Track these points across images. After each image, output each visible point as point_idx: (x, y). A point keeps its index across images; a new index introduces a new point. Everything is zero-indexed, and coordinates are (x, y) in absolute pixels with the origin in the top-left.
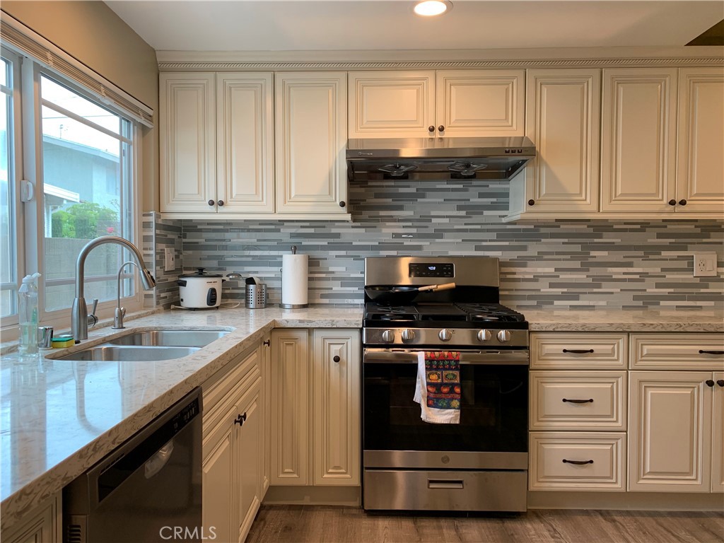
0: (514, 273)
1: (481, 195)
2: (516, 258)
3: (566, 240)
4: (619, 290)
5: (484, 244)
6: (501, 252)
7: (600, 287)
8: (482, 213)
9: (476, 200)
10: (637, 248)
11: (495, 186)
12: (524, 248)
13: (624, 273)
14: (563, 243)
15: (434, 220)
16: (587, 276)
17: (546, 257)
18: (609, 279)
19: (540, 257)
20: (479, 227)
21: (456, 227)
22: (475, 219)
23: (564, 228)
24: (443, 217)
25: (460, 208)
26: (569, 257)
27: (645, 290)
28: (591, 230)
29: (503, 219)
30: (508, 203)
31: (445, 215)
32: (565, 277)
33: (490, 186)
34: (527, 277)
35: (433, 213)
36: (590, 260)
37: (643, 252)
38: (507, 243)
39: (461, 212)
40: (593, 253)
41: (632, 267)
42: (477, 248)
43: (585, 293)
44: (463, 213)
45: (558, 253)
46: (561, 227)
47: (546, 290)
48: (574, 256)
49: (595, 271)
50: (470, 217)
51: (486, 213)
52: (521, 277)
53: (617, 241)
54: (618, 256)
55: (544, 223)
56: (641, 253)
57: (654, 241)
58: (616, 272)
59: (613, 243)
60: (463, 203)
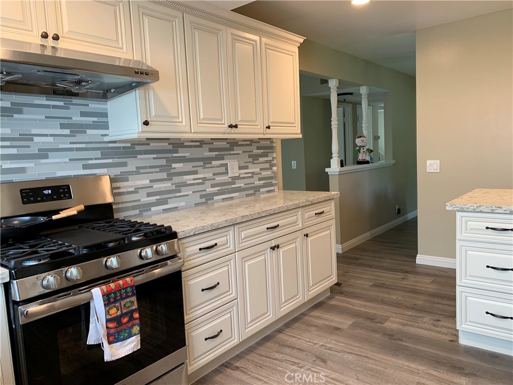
0: (119, 188)
1: (83, 114)
2: (119, 174)
3: (155, 156)
4: (191, 192)
5: (90, 162)
6: (106, 169)
7: (180, 192)
8: (85, 132)
9: (77, 119)
10: (199, 160)
11: (95, 106)
12: (125, 164)
13: (194, 179)
14: (154, 158)
15: (36, 139)
16: (172, 184)
17: (142, 171)
18: (185, 185)
19: (138, 171)
20: (83, 146)
21: (61, 146)
22: (79, 137)
23: (153, 145)
24: (46, 135)
25: (63, 126)
26: (158, 170)
27: (205, 190)
28: (171, 147)
29: (105, 138)
30: (108, 122)
31: (49, 133)
32: (157, 186)
33: (91, 105)
34: (130, 190)
35: (34, 131)
36: (173, 171)
37: (202, 162)
38: (110, 161)
39: (65, 130)
40: (174, 165)
41: (197, 174)
42: (85, 167)
43: (171, 198)
44: (67, 132)
45: (151, 167)
46: (151, 144)
47: (145, 200)
48: (162, 168)
49: (176, 179)
50: (74, 136)
51: (89, 132)
52: (124, 190)
53: (187, 155)
54: (188, 167)
55: (138, 141)
56: (201, 163)
57: (208, 154)
58: (189, 178)
59: (185, 157)
60: (66, 121)
